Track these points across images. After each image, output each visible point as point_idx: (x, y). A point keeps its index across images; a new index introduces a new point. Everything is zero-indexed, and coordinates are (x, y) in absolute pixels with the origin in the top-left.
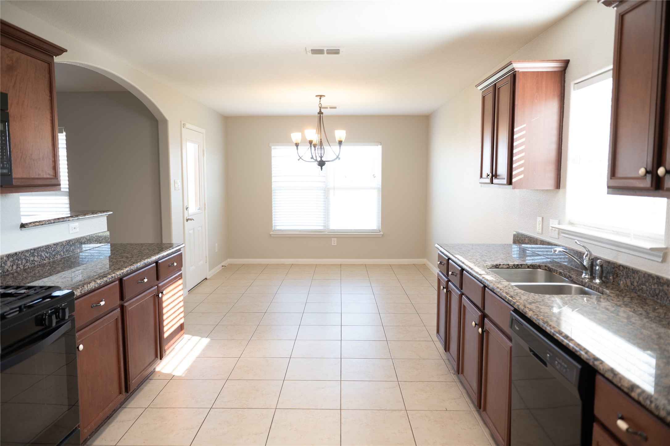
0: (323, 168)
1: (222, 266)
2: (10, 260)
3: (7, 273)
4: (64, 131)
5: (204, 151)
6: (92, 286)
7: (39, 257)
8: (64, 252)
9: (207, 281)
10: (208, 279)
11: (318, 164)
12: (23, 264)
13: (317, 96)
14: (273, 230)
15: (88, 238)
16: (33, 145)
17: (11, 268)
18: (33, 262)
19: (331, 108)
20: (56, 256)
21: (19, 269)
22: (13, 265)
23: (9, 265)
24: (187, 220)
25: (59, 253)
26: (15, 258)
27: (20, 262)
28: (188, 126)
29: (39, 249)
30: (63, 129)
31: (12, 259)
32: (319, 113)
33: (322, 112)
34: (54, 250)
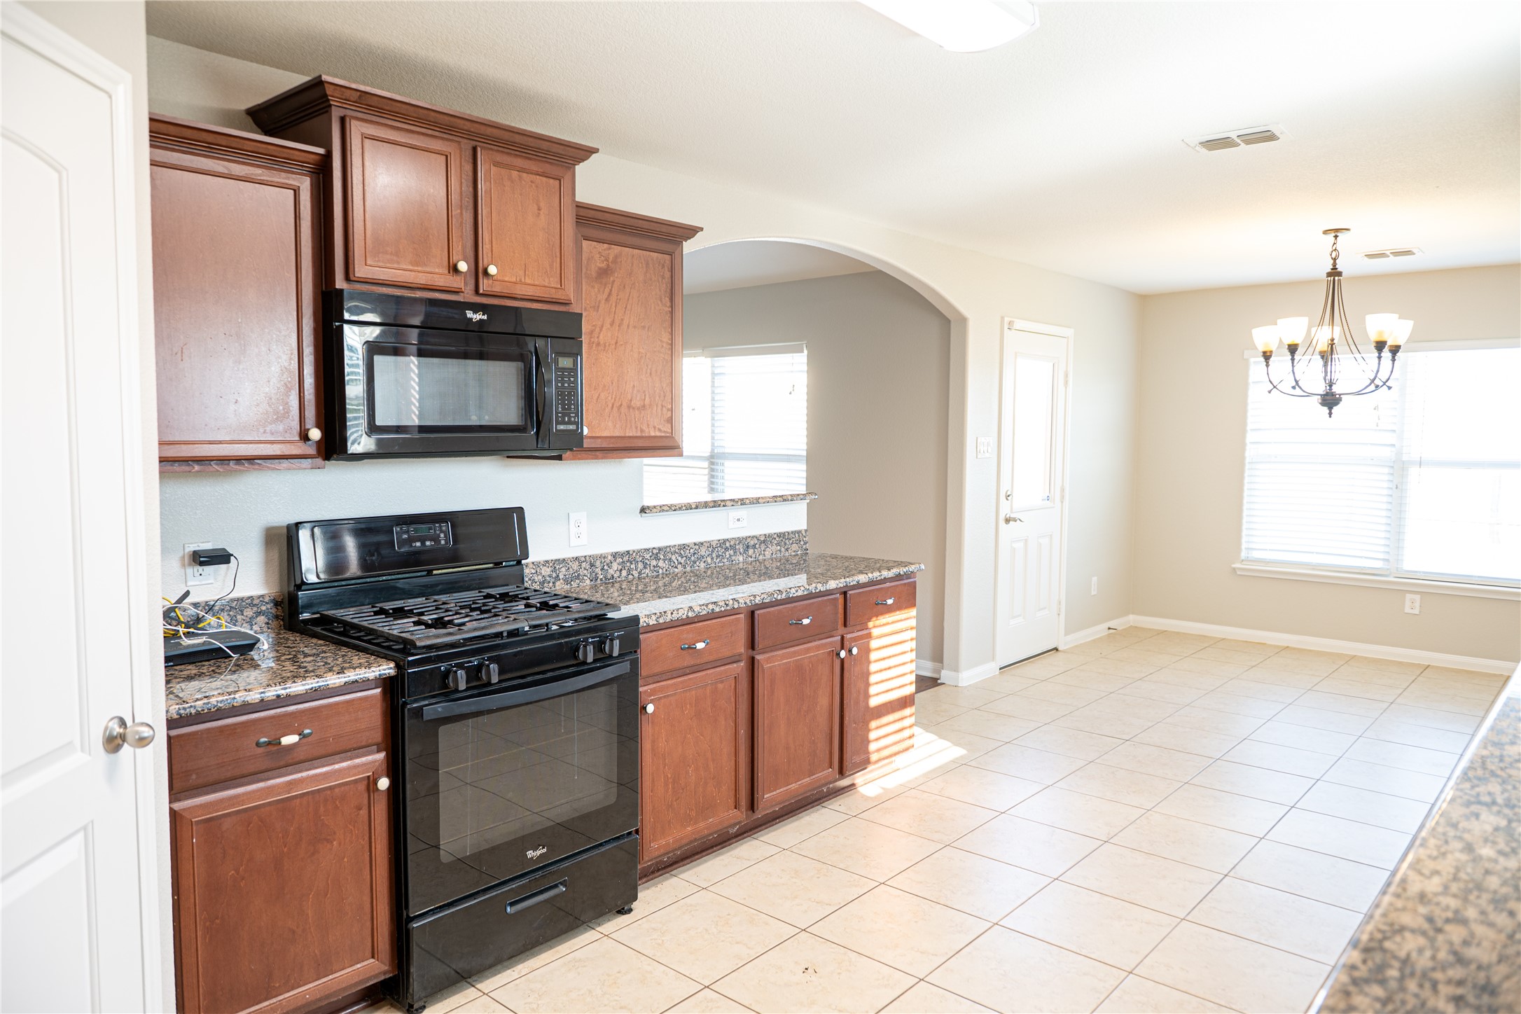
0: (1333, 411)
1: (1109, 629)
2: (618, 561)
3: (611, 581)
4: (805, 348)
5: (1066, 376)
6: (680, 614)
7: (666, 562)
8: (712, 559)
9: (1059, 654)
10: (1060, 651)
11: (1320, 401)
12: (639, 569)
13: (1326, 232)
14: (1243, 558)
15: (762, 539)
16: (634, 386)
17: (618, 573)
18: (656, 569)
19: (1396, 254)
20: (698, 563)
21: (630, 577)
22: (621, 570)
23: (616, 569)
24: (1007, 521)
25: (703, 558)
26: (626, 559)
27: (633, 566)
28: (1019, 324)
29: (668, 549)
30: (805, 346)
31: (621, 560)
32: (1329, 275)
33: (1339, 270)
34: (694, 554)
